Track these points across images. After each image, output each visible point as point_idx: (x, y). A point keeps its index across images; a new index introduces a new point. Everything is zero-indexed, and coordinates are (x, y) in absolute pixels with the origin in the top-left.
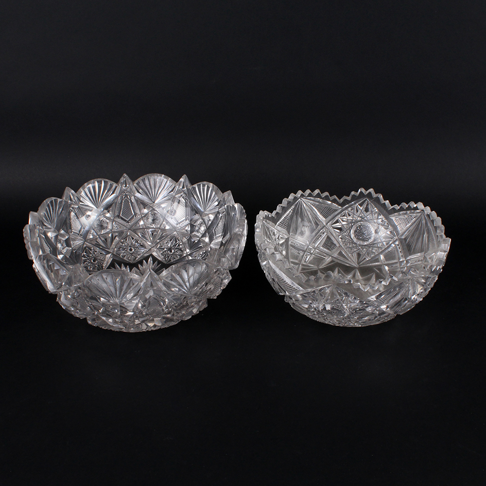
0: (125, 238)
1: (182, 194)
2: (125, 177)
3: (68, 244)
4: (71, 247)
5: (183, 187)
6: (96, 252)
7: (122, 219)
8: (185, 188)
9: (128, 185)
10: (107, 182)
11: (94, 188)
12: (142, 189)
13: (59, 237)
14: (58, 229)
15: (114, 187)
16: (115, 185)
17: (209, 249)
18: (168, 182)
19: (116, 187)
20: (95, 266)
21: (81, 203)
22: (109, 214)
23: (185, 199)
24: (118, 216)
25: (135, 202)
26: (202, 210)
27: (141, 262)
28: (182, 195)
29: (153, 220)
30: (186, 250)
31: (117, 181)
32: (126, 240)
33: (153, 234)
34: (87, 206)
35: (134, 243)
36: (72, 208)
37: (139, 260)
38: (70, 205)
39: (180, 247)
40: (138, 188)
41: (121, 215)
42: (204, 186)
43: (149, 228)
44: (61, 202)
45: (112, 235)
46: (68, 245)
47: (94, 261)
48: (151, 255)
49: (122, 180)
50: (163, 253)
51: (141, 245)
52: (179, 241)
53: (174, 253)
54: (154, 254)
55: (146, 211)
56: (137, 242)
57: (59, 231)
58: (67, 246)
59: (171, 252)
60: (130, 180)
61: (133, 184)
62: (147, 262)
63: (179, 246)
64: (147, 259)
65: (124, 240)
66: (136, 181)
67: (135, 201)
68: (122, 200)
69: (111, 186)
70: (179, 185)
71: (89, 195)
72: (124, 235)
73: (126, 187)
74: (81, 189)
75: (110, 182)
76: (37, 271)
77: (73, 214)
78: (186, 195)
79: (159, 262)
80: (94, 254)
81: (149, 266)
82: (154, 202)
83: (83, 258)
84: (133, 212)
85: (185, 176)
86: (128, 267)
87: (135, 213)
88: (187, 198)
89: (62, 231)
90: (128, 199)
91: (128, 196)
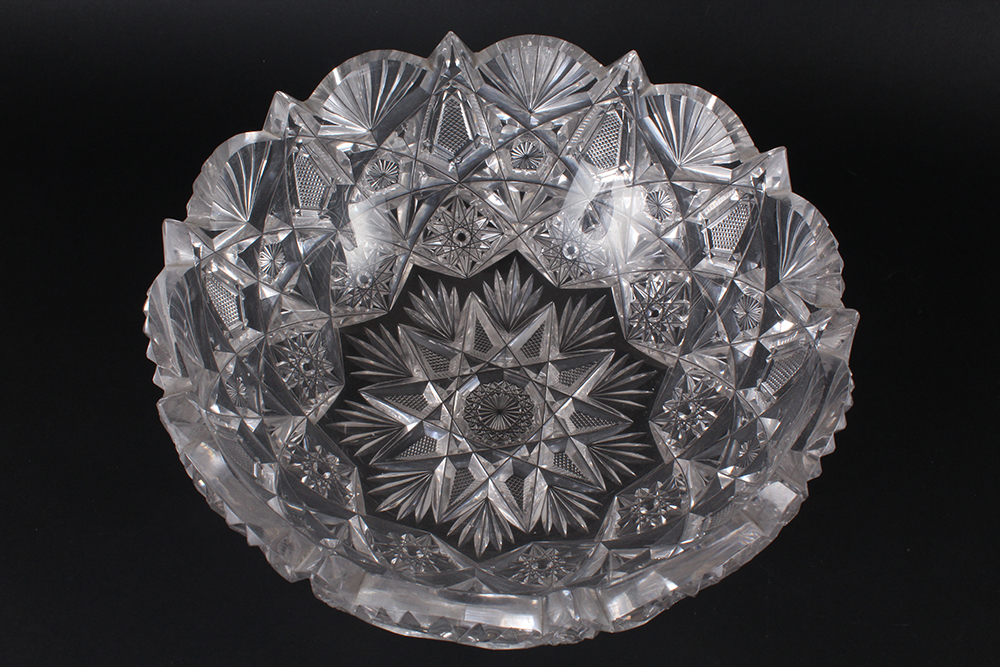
0: (447, 205)
1: (616, 100)
2: (451, 42)
3: (288, 249)
5: (624, 84)
8: (630, 89)
9: (457, 64)
12: (499, 75)
14: (258, 223)
17: (688, 280)
18: (579, 63)
19: (424, 72)
21: (323, 126)
22: (401, 142)
23: (625, 118)
24: (430, 148)
26: (675, 160)
27: (488, 275)
28: (615, 105)
29: (526, 158)
31: (426, 50)
32: (449, 210)
33: (522, 195)
34: (341, 129)
35: (469, 216)
36: (297, 145)
37: (484, 268)
38: (293, 140)
40: (487, 71)
43: (513, 179)
45: (412, 200)
46: (289, 255)
47: (364, 280)
48: (516, 254)
49: (443, 48)
51: (490, 225)
53: (580, 257)
54: (524, 250)
56: (480, 215)
58: (287, 261)
59: (571, 250)
60: (464, 49)
61: (475, 60)
62: (505, 279)
64: (503, 266)
65: (444, 209)
66: (484, 54)
68: (441, 102)
69: (410, 68)
70: (614, 76)
71: (346, 101)
73: (455, 70)
74: (322, 87)
75: (406, 58)
77: (300, 160)
78: (629, 105)
79: (538, 279)
81: (512, 290)
82: (531, 112)
84: (469, 134)
85: (633, 55)
86: (454, 292)
87: (476, 137)
88: (629, 115)
89: (271, 220)
90: (456, 100)
91: (459, 93)
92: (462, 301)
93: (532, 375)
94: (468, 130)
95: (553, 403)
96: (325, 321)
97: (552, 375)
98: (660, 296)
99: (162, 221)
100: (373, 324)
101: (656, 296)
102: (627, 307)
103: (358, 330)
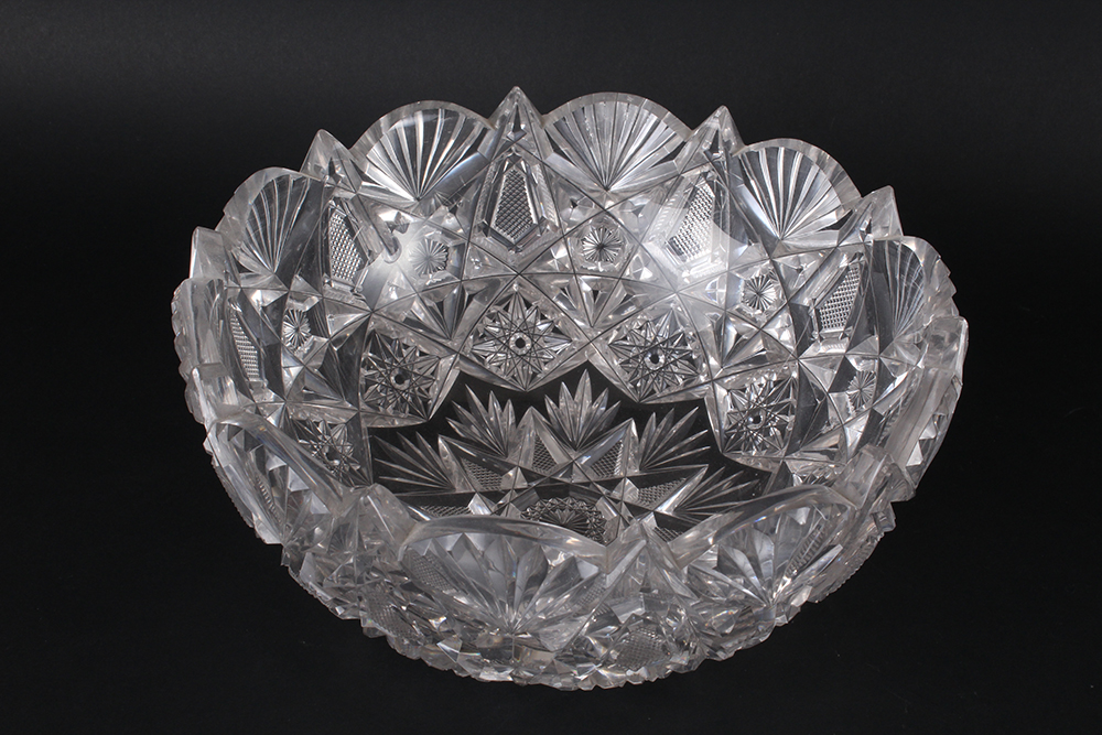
0: (504, 303)
1: (706, 168)
2: (515, 101)
3: (315, 321)
4: (326, 335)
5: (714, 148)
6: (406, 347)
7: (497, 236)
8: (721, 152)
9: (523, 126)
10: (455, 114)
11: (411, 130)
12: (571, 144)
13: (289, 301)
14: (285, 276)
15: (476, 132)
16: (480, 123)
17: (795, 375)
18: (663, 125)
19: (485, 131)
20: (403, 400)
21: (364, 183)
22: (453, 219)
23: (717, 190)
24: (486, 230)
25: (543, 183)
26: (776, 234)
27: (552, 390)
28: (705, 174)
29: (601, 247)
30: (706, 360)
31: (487, 110)
32: (506, 309)
33: (595, 293)
34: (386, 191)
35: (531, 319)
36: (336, 199)
37: (549, 380)
38: (331, 190)
39: (689, 347)
40: (557, 136)
41: (493, 225)
42: (790, 155)
43: (585, 272)
44: (298, 182)
45: (462, 291)
46: (317, 328)
47: (400, 380)
48: (588, 366)
49: (506, 108)
50: (627, 362)
51: (556, 330)
52: (683, 324)
53: (666, 366)
54: (599, 362)
55: (576, 215)
56: (543, 318)
57: (288, 282)
58: (313, 332)
59: (655, 359)
60: (531, 110)
61: (542, 123)
62: (573, 392)
63: (684, 342)
64: (572, 379)
65: (500, 308)
66: (554, 116)
67: (542, 179)
68: (501, 174)
69: (468, 126)
70: (701, 139)
71: (394, 157)
72: (500, 293)
73: (519, 134)
74: (367, 136)
75: (464, 114)
76: (217, 465)
77: (336, 220)
78: (722, 174)
79: (615, 394)
80: (401, 355)
81: (581, 406)
82: (607, 189)
83: (364, 372)
84: (533, 216)
85: (722, 111)
86: (510, 406)
87: (541, 221)
88: (723, 186)
89: (298, 282)
90: (520, 172)
91: (522, 163)
92: (519, 415)
93: (604, 491)
94: (532, 211)
95: (630, 519)
96: (354, 414)
97: (630, 492)
98: (763, 399)
99: (194, 229)
100: (409, 432)
101: (758, 399)
102: (724, 420)
103: (391, 435)
